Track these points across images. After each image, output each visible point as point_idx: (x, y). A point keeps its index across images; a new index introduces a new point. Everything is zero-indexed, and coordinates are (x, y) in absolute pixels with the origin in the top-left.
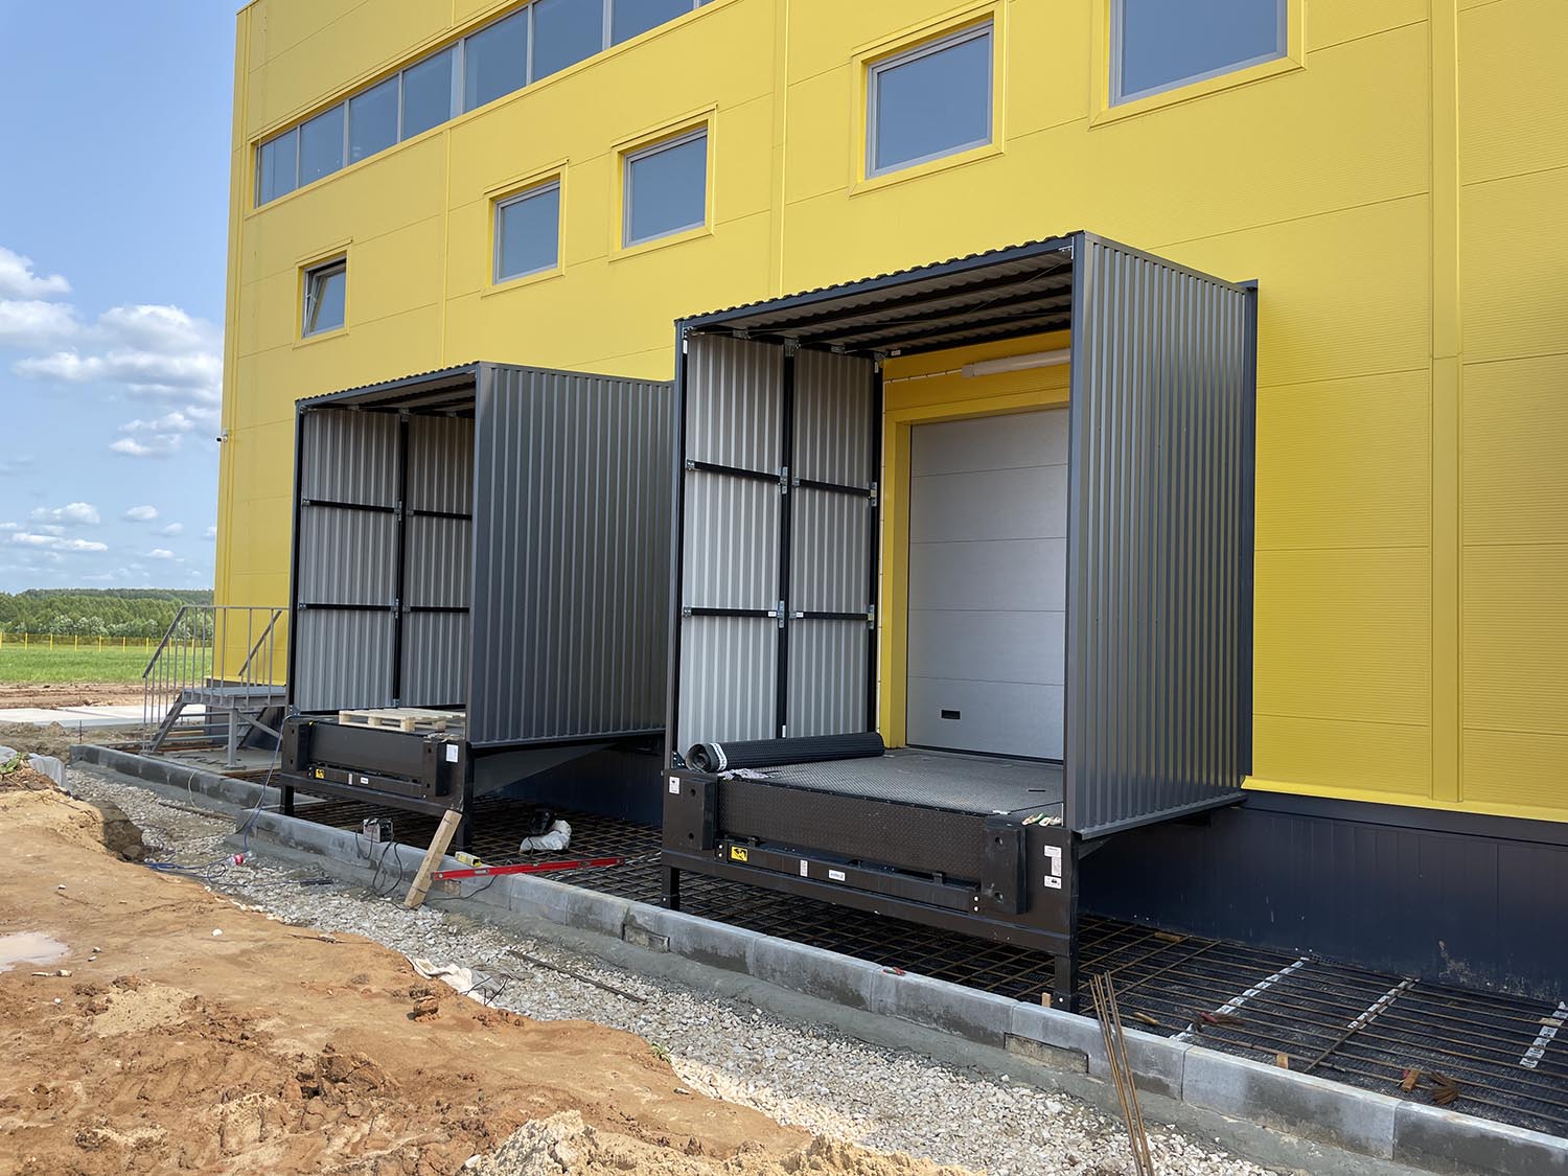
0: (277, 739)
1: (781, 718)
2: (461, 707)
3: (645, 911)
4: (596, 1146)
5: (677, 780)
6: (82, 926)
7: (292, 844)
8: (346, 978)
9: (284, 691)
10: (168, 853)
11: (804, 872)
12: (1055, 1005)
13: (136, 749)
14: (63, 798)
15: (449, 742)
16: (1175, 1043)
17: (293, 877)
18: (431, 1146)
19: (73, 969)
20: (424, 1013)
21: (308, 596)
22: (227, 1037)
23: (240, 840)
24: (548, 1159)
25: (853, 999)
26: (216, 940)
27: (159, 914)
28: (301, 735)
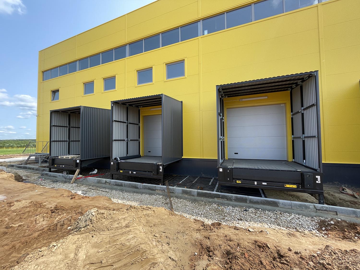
0: (48, 161)
1: (127, 153)
2: (79, 155)
3: (108, 180)
4: (99, 212)
5: (112, 162)
6: (9, 193)
7: (51, 176)
8: (60, 195)
9: (49, 154)
10: (28, 180)
11: (130, 173)
12: (161, 185)
13: (21, 164)
14: (6, 173)
15: (77, 160)
16: (175, 187)
17: (51, 181)
18: (73, 216)
19: (7, 200)
20: (73, 198)
21: (53, 139)
22: (37, 206)
23: (42, 177)
24: (91, 215)
25: (137, 188)
26: (36, 192)
27: (26, 189)
28: (52, 160)
